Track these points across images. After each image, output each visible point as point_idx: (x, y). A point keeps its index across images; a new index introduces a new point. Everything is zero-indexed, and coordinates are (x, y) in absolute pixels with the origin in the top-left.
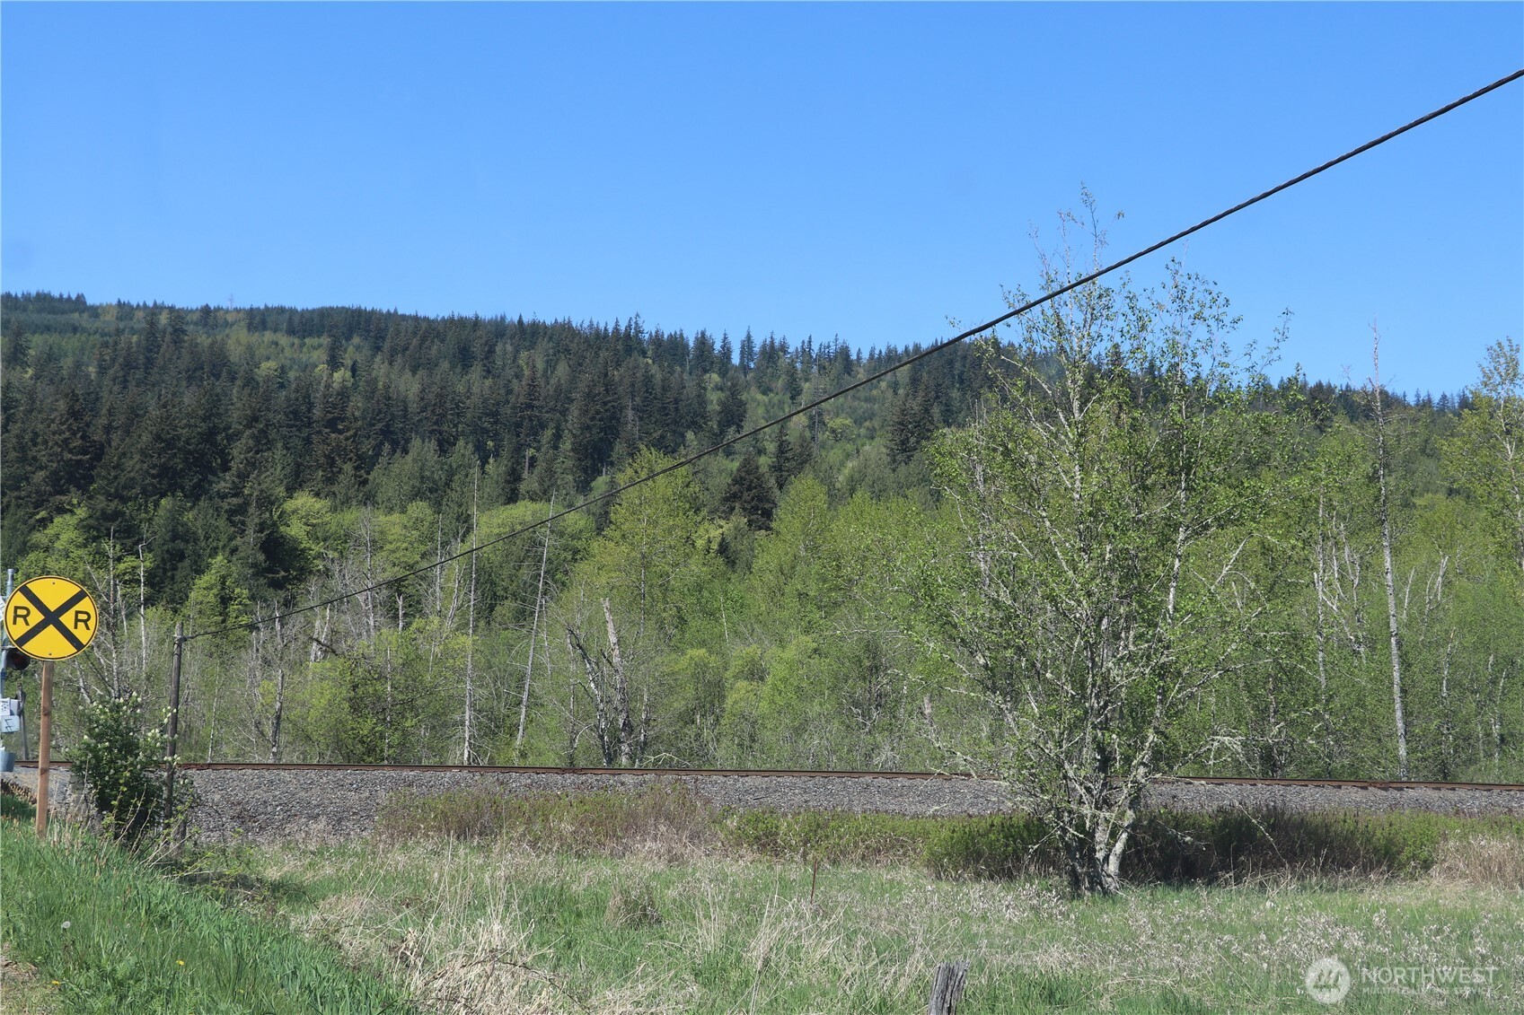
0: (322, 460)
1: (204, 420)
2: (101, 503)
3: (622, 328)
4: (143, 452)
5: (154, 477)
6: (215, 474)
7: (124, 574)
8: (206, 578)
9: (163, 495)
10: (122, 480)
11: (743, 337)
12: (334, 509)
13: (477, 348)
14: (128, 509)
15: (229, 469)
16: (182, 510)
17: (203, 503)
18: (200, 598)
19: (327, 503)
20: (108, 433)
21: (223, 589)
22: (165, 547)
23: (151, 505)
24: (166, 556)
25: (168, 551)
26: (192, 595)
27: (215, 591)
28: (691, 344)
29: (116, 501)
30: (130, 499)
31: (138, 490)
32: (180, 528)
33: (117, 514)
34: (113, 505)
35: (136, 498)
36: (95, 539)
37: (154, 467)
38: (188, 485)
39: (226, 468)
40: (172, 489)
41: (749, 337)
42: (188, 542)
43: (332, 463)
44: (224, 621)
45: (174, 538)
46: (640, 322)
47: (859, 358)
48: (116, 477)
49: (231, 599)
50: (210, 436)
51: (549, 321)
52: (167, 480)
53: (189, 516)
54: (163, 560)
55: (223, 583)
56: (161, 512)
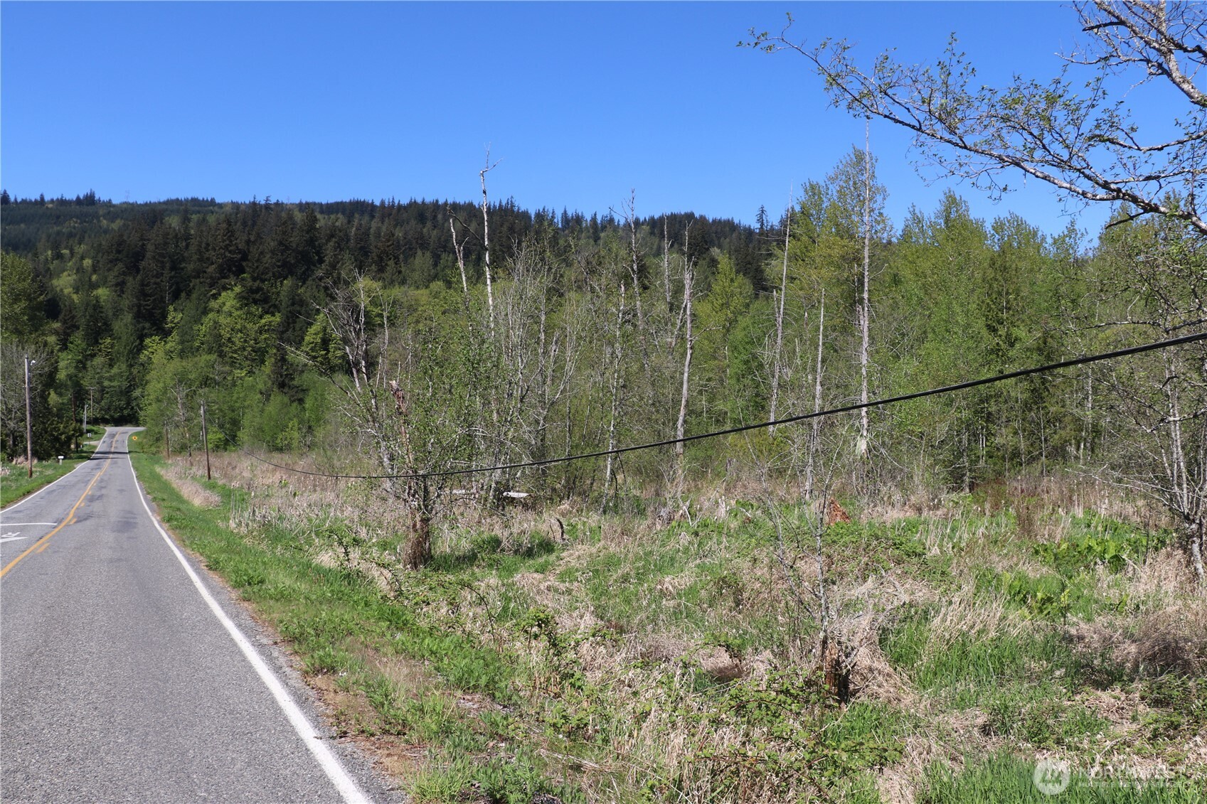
0: (376, 258)
1: (307, 233)
2: (249, 283)
3: (504, 204)
4: (273, 252)
5: (279, 267)
6: (315, 266)
7: (265, 326)
8: (314, 327)
9: (285, 278)
10: (261, 268)
11: (562, 212)
12: (384, 287)
13: (428, 214)
14: (265, 286)
15: (324, 261)
16: (298, 287)
17: (309, 282)
18: (312, 340)
19: (380, 283)
20: (248, 245)
21: (325, 334)
22: (289, 309)
23: (278, 284)
24: (289, 315)
25: (290, 312)
26: (307, 338)
27: (320, 335)
28: (533, 216)
29: (258, 281)
30: (266, 280)
31: (271, 274)
32: (297, 297)
33: (259, 289)
34: (256, 284)
35: (269, 280)
36: (246, 305)
37: (279, 261)
38: (300, 271)
39: (321, 261)
40: (291, 273)
41: (565, 211)
42: (302, 306)
43: (381, 259)
44: (326, 354)
45: (293, 304)
46: (513, 201)
47: (618, 224)
48: (257, 267)
49: (330, 340)
50: (311, 242)
51: (462, 203)
52: (286, 270)
53: (301, 291)
54: (287, 317)
55: (325, 330)
56: (285, 288)
